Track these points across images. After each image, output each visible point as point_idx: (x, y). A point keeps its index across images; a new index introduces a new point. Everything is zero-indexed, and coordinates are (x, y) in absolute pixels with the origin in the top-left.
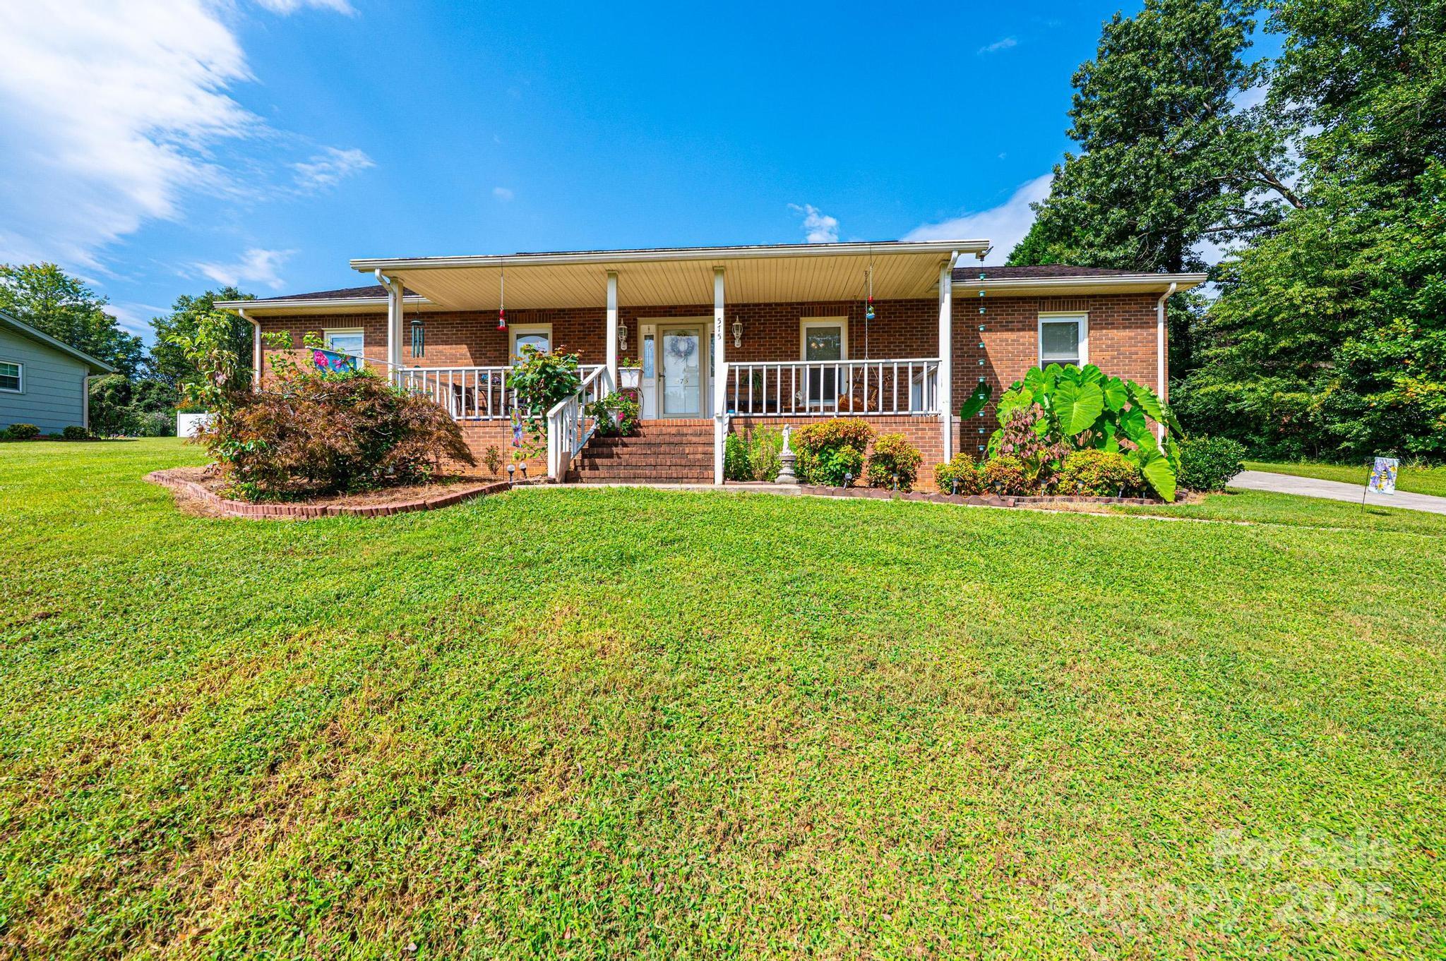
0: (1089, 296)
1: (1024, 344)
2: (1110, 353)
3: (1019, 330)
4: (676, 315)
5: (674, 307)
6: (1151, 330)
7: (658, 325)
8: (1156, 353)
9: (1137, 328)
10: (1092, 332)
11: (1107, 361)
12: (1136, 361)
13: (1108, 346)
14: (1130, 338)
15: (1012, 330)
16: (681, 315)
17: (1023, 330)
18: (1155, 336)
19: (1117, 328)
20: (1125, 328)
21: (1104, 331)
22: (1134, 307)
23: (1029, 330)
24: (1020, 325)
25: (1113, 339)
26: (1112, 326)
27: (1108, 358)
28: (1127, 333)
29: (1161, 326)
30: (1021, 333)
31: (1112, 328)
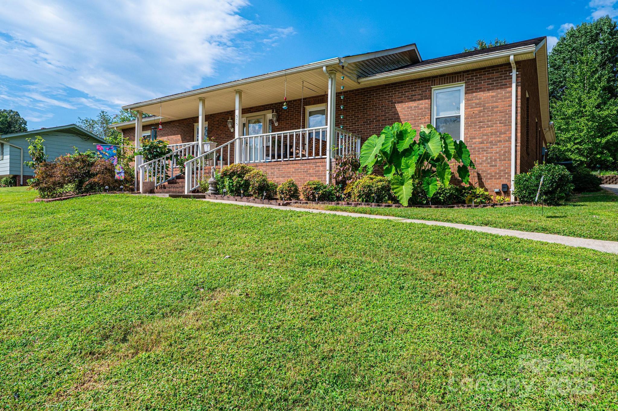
0: (464, 72)
1: (421, 109)
2: (478, 109)
3: (419, 100)
4: (252, 112)
5: (251, 108)
6: (508, 89)
7: (247, 117)
8: (511, 106)
9: (498, 89)
10: (467, 95)
11: (476, 115)
12: (497, 112)
13: (477, 104)
14: (493, 97)
15: (415, 100)
16: (255, 112)
17: (422, 99)
18: (511, 92)
19: (484, 91)
20: (489, 90)
21: (474, 94)
22: (496, 75)
23: (425, 99)
24: (420, 97)
25: (480, 99)
26: (480, 89)
27: (476, 112)
28: (491, 93)
29: (514, 85)
30: (421, 102)
31: (480, 91)
